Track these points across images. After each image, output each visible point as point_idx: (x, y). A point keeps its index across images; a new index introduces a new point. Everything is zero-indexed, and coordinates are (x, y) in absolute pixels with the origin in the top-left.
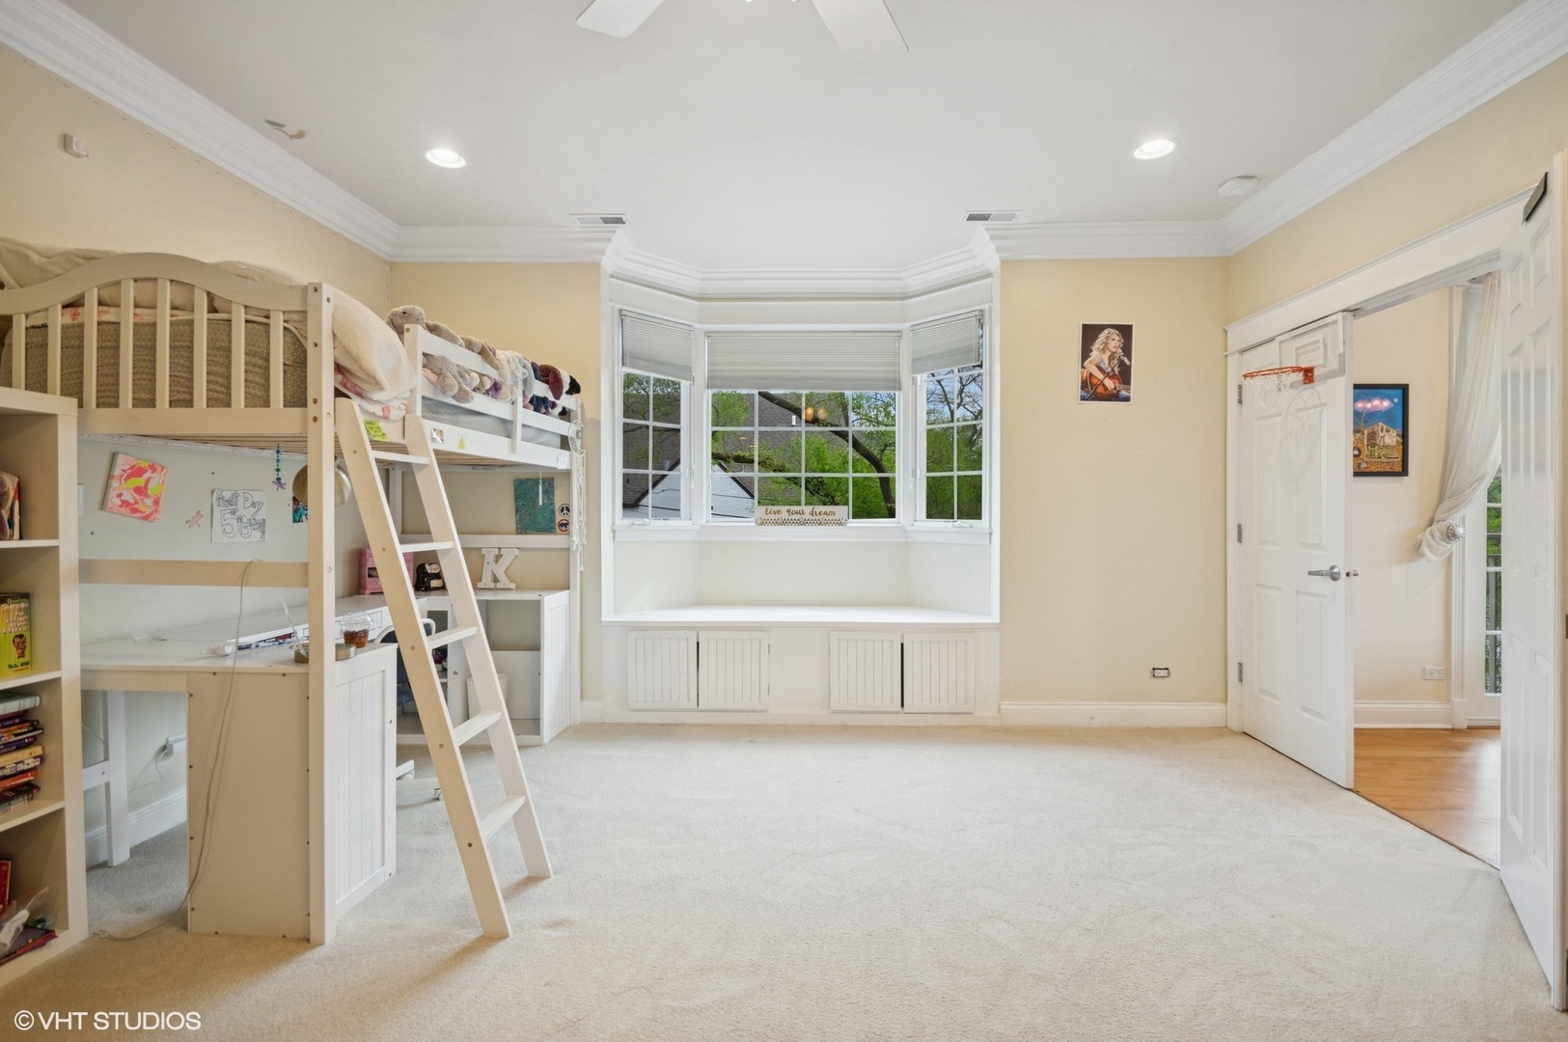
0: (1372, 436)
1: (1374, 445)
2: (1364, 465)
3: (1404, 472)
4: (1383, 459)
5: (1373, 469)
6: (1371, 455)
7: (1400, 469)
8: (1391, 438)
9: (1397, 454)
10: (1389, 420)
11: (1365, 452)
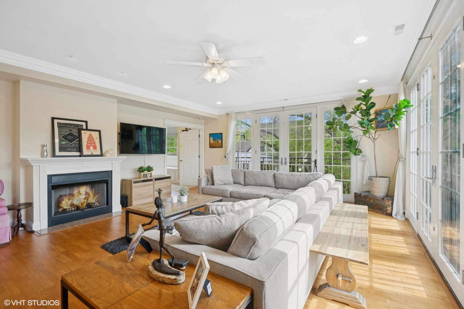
0: (218, 141)
3: (222, 147)
4: (219, 145)
5: (218, 147)
8: (220, 142)
9: (221, 144)
10: (220, 139)
11: (217, 144)
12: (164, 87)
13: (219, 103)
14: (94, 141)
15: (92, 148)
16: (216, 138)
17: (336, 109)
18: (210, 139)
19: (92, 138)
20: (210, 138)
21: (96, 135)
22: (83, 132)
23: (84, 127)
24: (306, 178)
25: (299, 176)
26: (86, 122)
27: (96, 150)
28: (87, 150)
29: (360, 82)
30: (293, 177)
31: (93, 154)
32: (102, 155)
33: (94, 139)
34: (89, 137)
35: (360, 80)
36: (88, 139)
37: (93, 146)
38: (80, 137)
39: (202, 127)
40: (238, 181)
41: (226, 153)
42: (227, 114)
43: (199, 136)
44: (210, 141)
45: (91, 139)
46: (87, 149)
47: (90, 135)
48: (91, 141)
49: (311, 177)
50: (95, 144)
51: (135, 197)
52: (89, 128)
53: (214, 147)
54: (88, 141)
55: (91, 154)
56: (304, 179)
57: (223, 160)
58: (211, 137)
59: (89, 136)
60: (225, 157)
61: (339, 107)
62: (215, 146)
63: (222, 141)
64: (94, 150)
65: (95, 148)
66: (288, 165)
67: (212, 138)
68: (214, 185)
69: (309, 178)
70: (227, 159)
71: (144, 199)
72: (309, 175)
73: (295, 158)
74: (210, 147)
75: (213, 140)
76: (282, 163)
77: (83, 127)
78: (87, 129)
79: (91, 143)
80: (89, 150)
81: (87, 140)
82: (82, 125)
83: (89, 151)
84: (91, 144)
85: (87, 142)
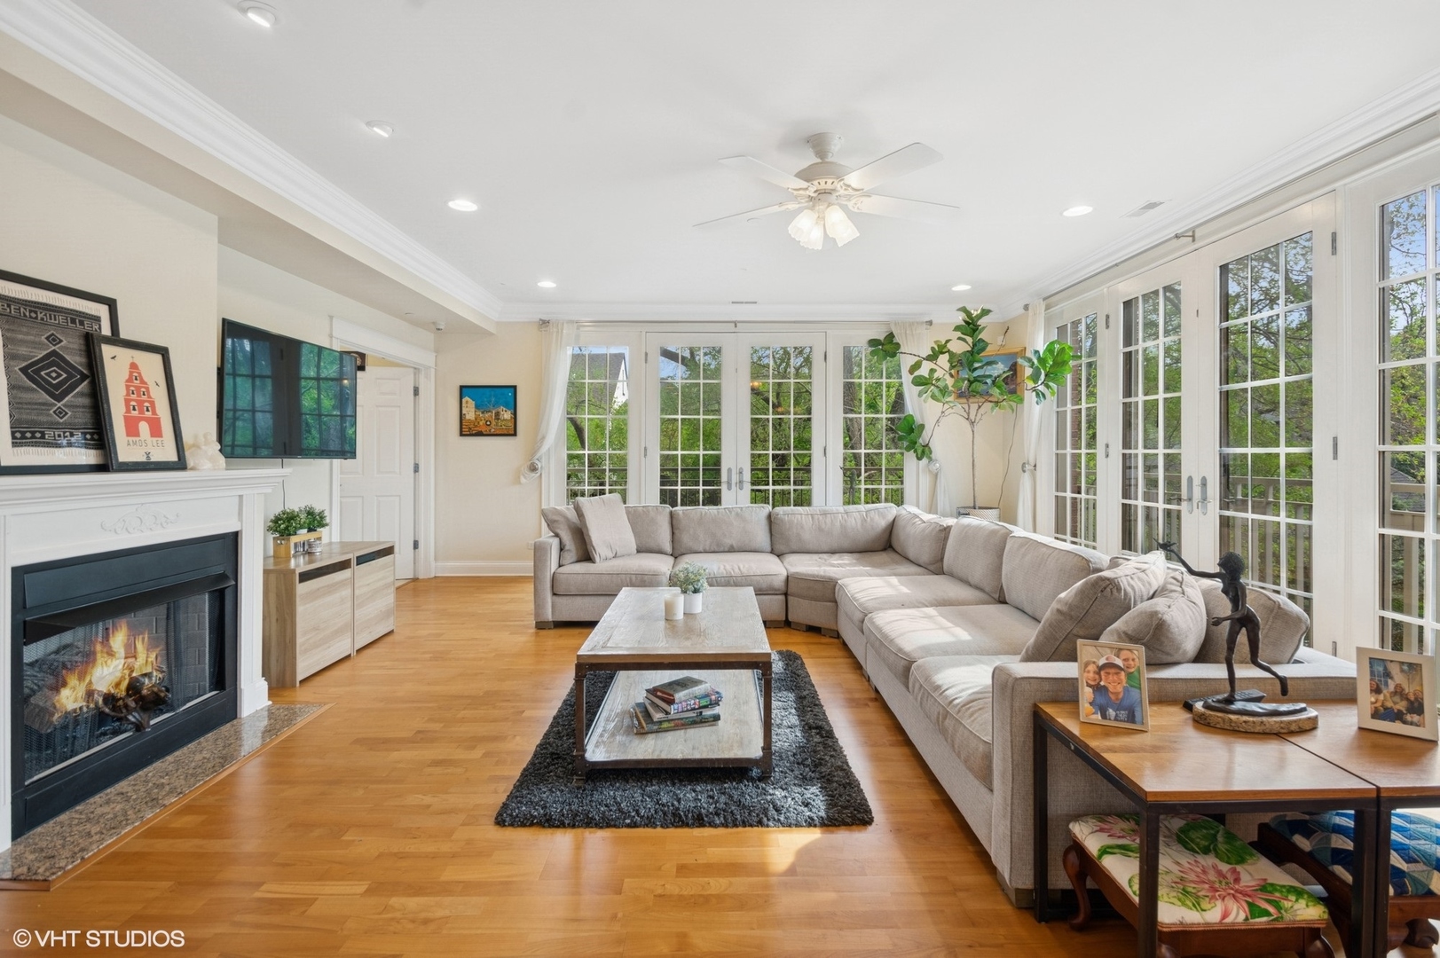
0: (497, 414)
1: (498, 419)
2: (493, 430)
3: (515, 434)
4: (504, 427)
5: (498, 432)
6: (497, 425)
7: (513, 432)
8: (507, 415)
9: (511, 424)
10: (506, 406)
11: (494, 423)
12: (451, 204)
13: (547, 284)
14: (149, 397)
15: (144, 427)
16: (489, 402)
17: (873, 343)
18: (464, 405)
19: (143, 382)
20: (464, 400)
21: (151, 366)
22: (107, 351)
23: (106, 330)
24: (864, 520)
25: (846, 516)
26: (111, 304)
27: (160, 439)
28: (131, 439)
29: (954, 289)
30: (828, 520)
31: (153, 459)
32: (180, 465)
33: (147, 389)
34: (130, 380)
35: (956, 285)
36: (128, 387)
37: (147, 419)
38: (94, 373)
39: (426, 358)
40: (652, 545)
41: (536, 457)
42: (544, 323)
43: (416, 392)
44: (464, 412)
45: (138, 388)
46: (129, 434)
47: (134, 366)
48: (139, 396)
49: (877, 517)
50: (154, 412)
51: (303, 639)
52: (124, 335)
53: (480, 434)
54: (128, 394)
55: (144, 459)
56: (859, 522)
57: (523, 480)
58: (466, 399)
59: (131, 373)
60: (533, 469)
61: (878, 338)
62: (484, 429)
63: (515, 414)
64: (154, 439)
65: (156, 431)
66: (748, 487)
67: (469, 399)
68: (594, 562)
69: (872, 520)
70: (538, 474)
71: (328, 645)
72: (867, 512)
73: (768, 469)
74: (461, 435)
75: (477, 407)
76: (729, 483)
77: (100, 328)
78: (115, 339)
79: (140, 403)
80: (137, 439)
81: (124, 393)
82: (97, 319)
83: (135, 443)
84: (141, 412)
85: (127, 402)
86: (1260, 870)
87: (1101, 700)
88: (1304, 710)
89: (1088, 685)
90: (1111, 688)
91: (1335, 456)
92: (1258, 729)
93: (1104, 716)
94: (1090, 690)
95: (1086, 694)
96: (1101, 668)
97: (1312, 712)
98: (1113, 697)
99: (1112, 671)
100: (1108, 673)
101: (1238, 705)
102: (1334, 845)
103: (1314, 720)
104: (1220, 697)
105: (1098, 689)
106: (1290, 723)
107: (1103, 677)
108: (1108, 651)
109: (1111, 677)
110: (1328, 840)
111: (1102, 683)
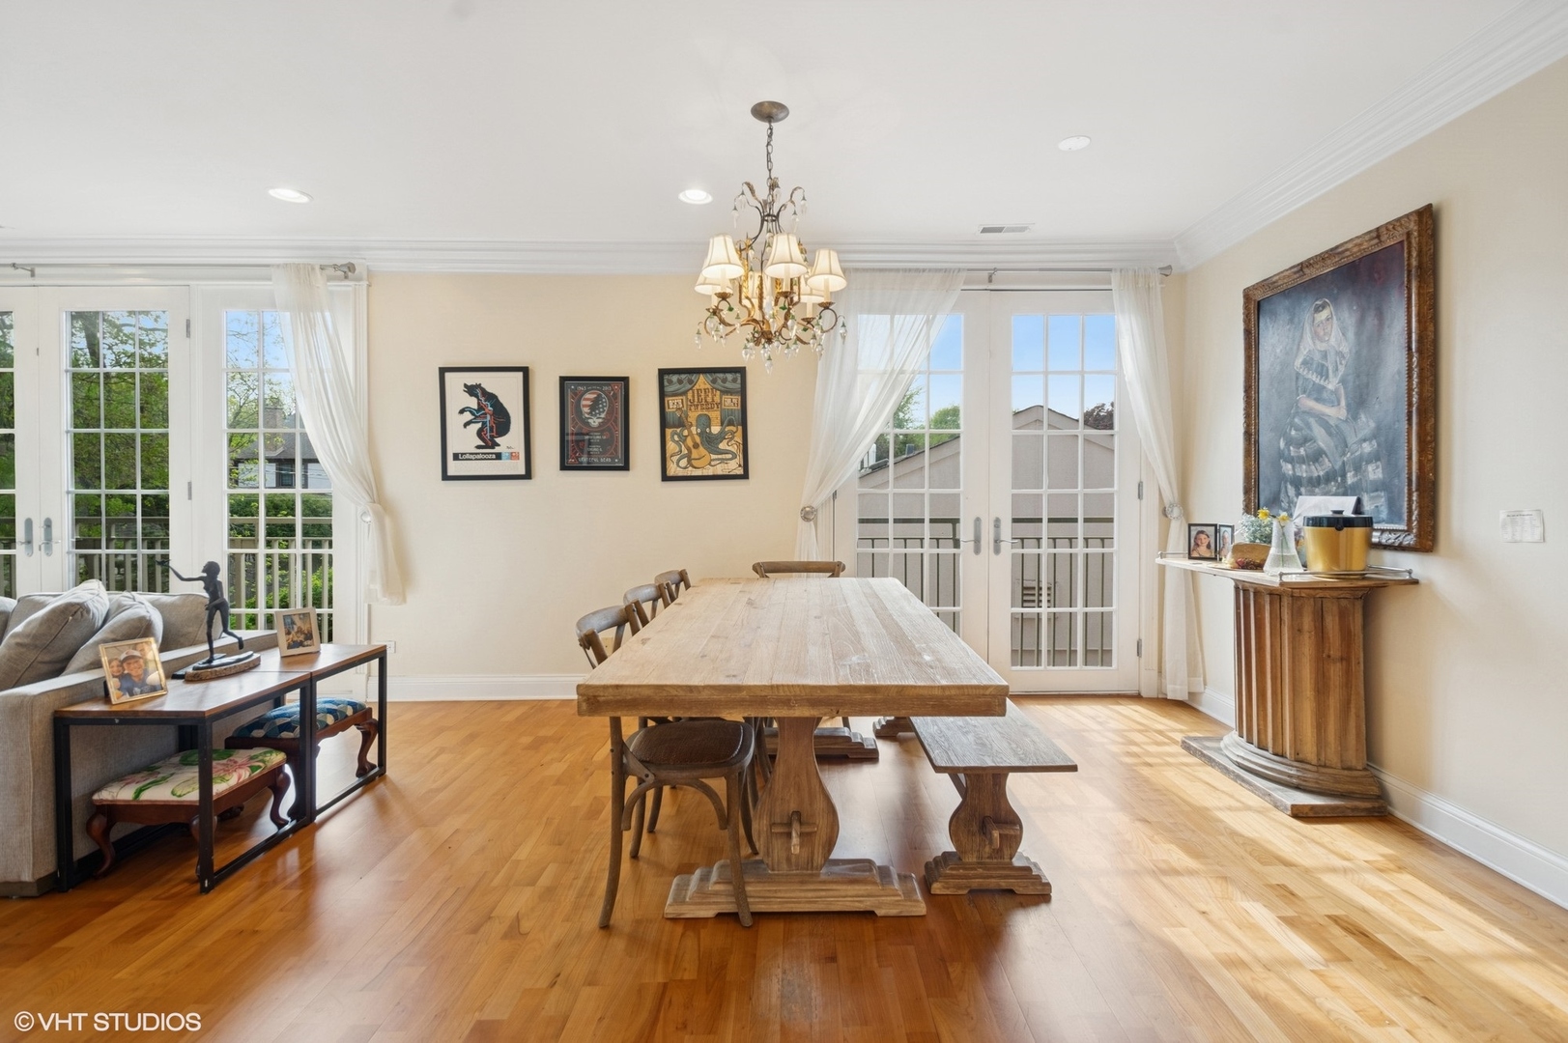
86: (241, 756)
87: (127, 685)
88: (251, 655)
89: (114, 677)
90: (134, 673)
91: (190, 498)
92: (233, 671)
93: (131, 694)
94: (117, 680)
95: (113, 685)
96: (122, 662)
97: (256, 656)
98: (136, 679)
99: (132, 661)
100: (129, 664)
101: (215, 663)
102: (278, 724)
103: (259, 659)
104: (204, 661)
105: (122, 677)
106: (249, 662)
107: (126, 668)
108: (127, 647)
109: (132, 666)
110: (274, 723)
111: (126, 672)
